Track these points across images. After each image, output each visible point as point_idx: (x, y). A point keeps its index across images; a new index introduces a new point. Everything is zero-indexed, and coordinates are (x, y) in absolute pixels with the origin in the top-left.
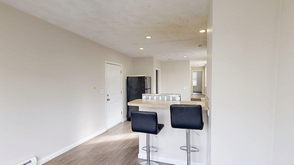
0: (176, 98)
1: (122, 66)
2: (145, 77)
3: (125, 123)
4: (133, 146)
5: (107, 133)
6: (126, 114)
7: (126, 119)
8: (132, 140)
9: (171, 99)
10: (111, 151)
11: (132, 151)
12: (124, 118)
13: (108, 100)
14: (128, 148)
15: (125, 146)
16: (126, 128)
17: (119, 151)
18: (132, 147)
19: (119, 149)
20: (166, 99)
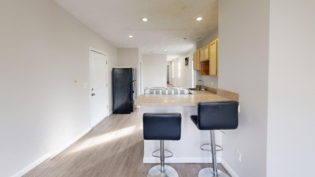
0: (185, 92)
1: (107, 56)
2: (133, 69)
3: (112, 116)
4: (130, 146)
5: (92, 133)
6: (111, 107)
7: (111, 112)
8: (126, 138)
9: (179, 93)
10: (104, 159)
11: (132, 154)
12: (109, 112)
13: (93, 95)
14: (126, 150)
15: (120, 148)
16: (114, 123)
17: (115, 157)
18: (129, 148)
19: (114, 155)
20: (173, 93)
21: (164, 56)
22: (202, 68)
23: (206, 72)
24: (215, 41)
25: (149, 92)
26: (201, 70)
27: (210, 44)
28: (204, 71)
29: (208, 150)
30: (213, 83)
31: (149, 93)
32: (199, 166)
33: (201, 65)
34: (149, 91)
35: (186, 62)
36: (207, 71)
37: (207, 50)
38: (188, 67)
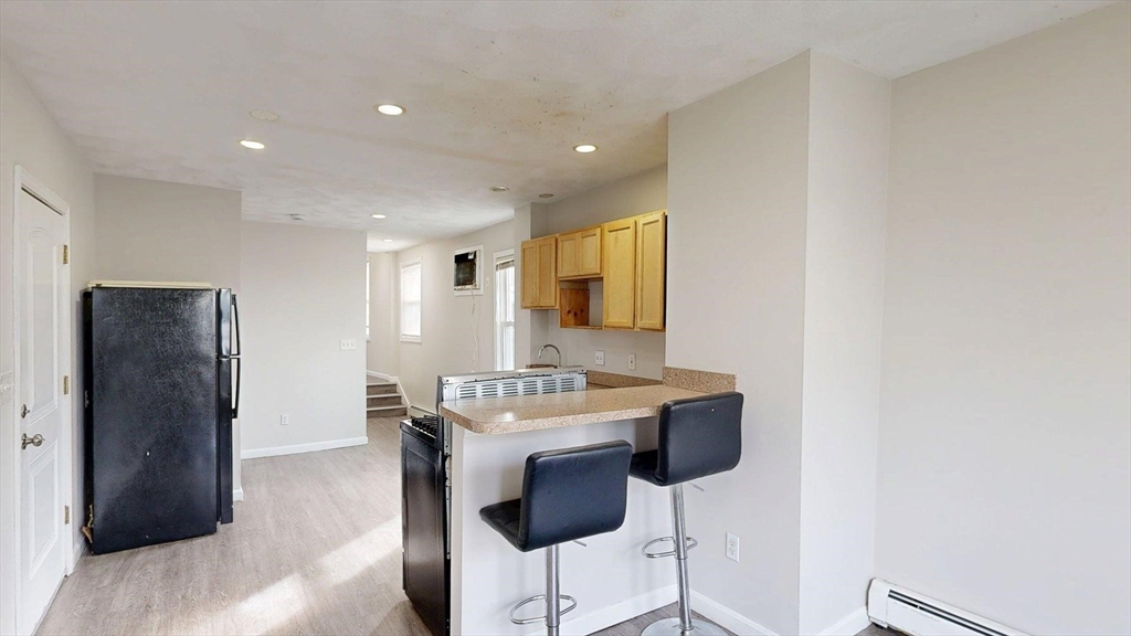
0: (576, 382)
2: (229, 293)
7: (79, 548)
9: (558, 388)
12: (74, 547)
20: (540, 388)
21: (360, 236)
22: (564, 301)
23: (576, 314)
24: (630, 221)
25: (458, 393)
26: (561, 307)
27: (607, 226)
28: (569, 312)
29: (667, 554)
30: (600, 354)
31: (458, 396)
32: (631, 628)
33: (561, 289)
34: (459, 389)
35: (458, 270)
36: (579, 313)
37: (592, 243)
38: (475, 292)
